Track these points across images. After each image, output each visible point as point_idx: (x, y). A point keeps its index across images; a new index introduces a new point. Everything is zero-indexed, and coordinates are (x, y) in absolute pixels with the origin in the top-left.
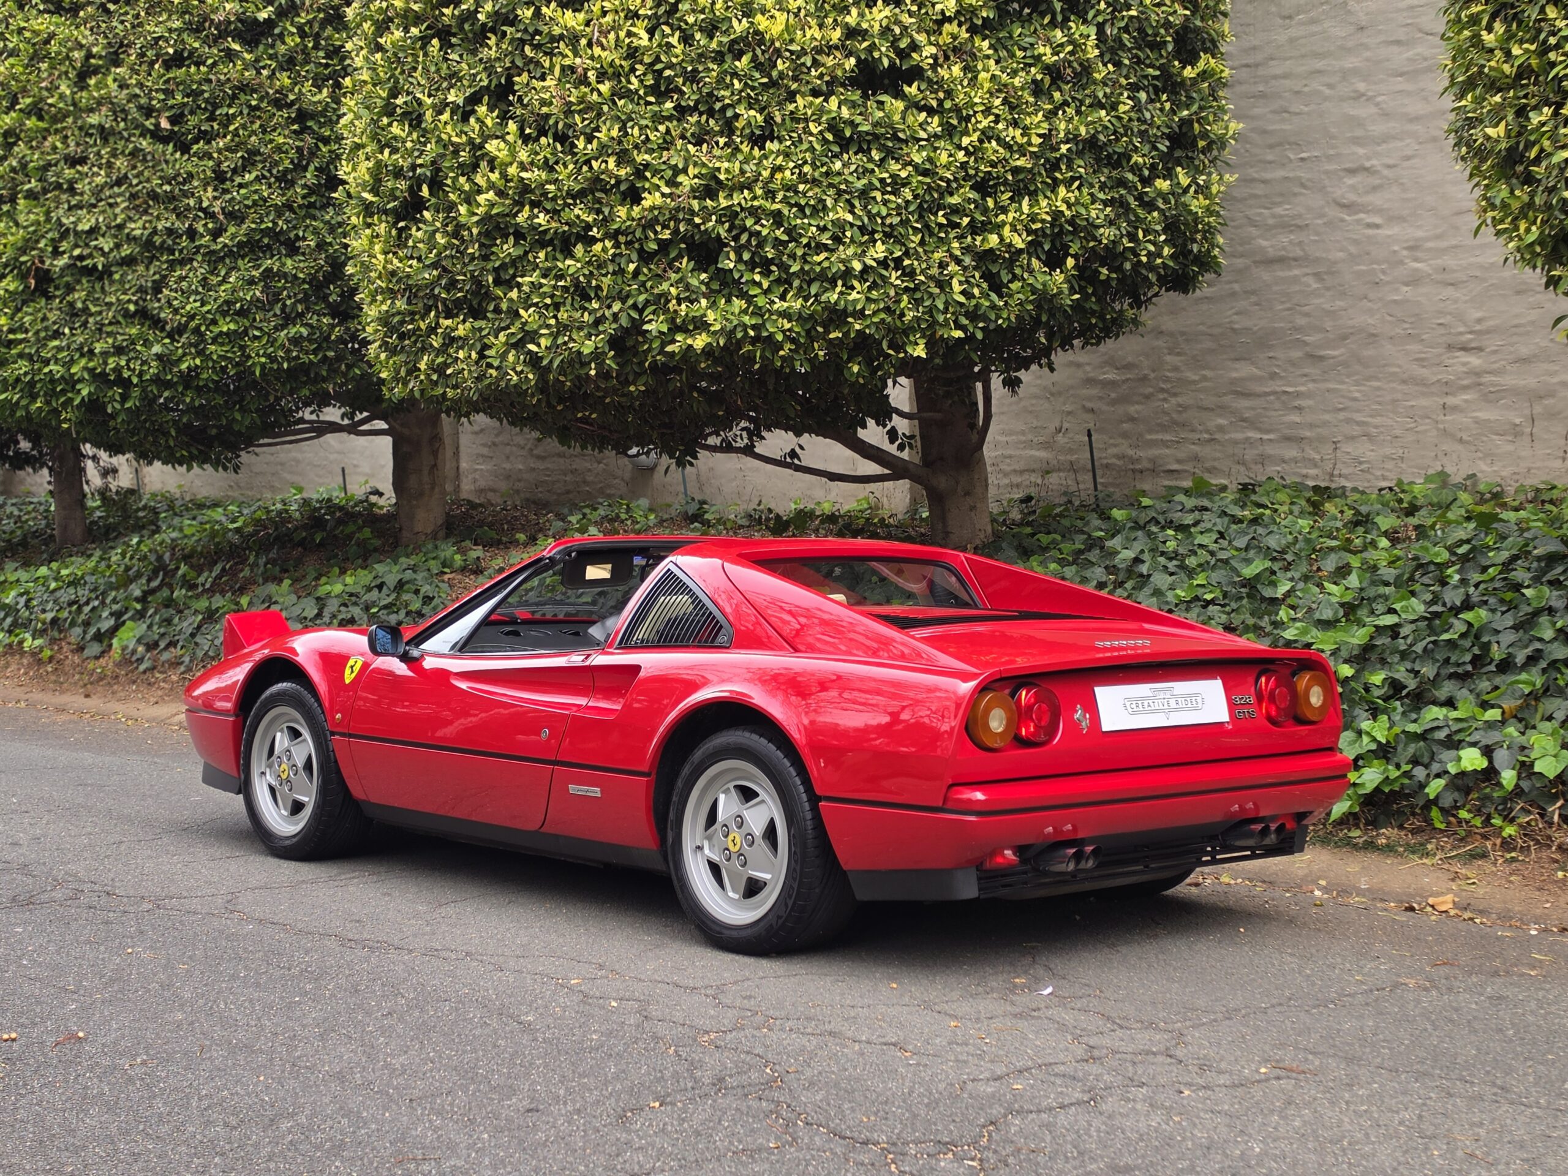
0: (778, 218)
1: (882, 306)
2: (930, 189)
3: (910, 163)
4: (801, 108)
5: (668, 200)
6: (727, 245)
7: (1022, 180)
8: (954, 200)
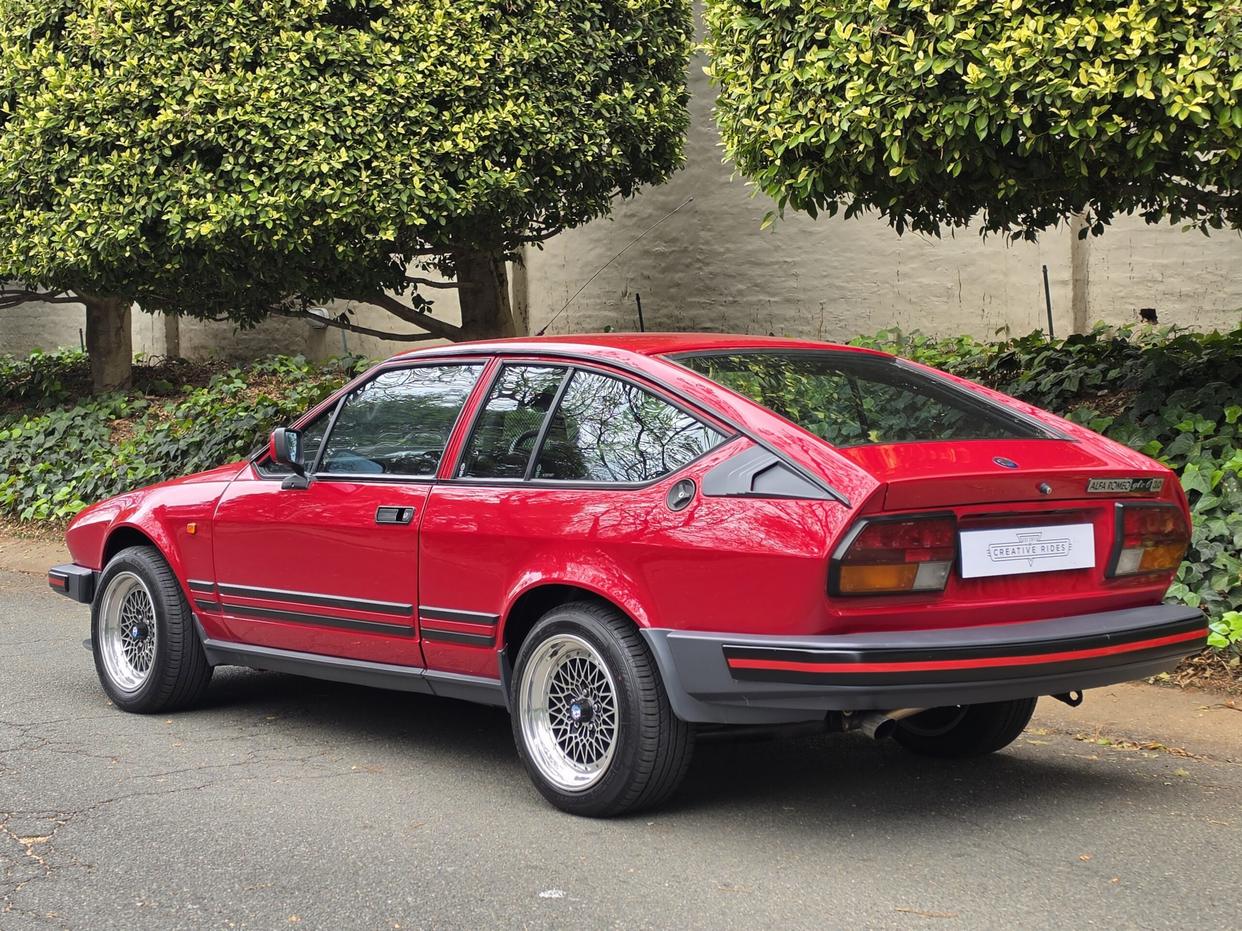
0: (265, 130)
1: (355, 199)
2: (391, 104)
3: (374, 85)
4: (284, 40)
5: (178, 116)
6: (226, 151)
7: (475, 97)
8: (412, 114)
